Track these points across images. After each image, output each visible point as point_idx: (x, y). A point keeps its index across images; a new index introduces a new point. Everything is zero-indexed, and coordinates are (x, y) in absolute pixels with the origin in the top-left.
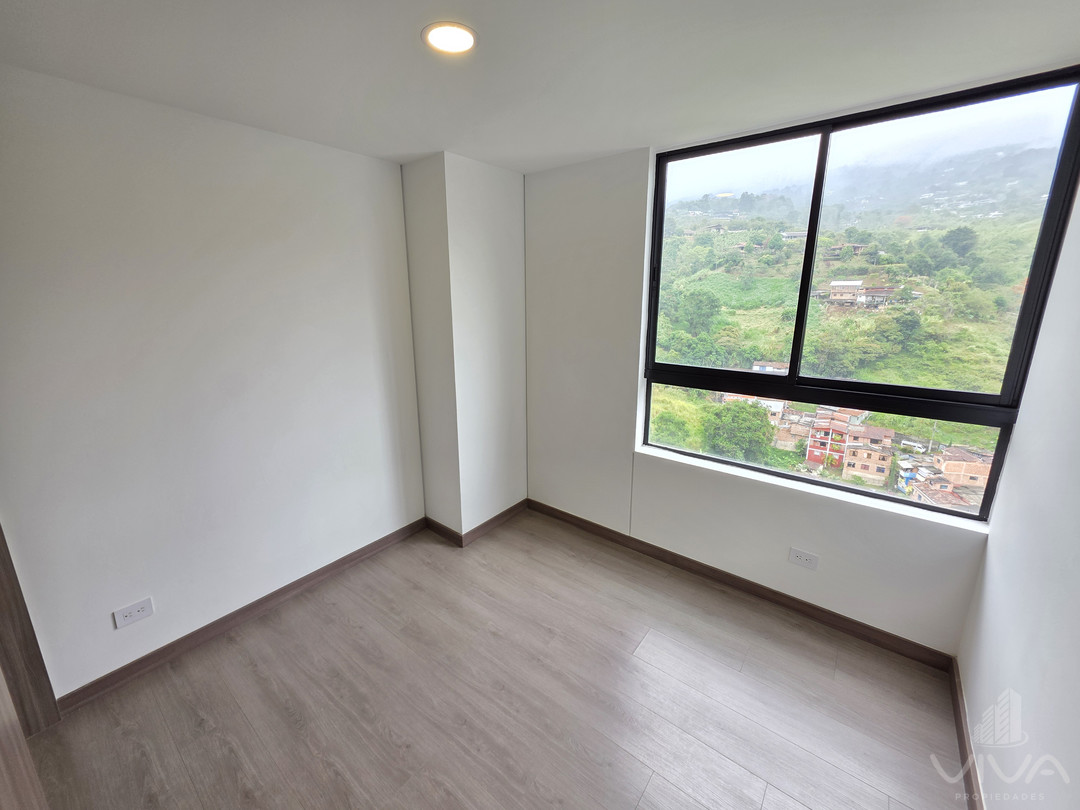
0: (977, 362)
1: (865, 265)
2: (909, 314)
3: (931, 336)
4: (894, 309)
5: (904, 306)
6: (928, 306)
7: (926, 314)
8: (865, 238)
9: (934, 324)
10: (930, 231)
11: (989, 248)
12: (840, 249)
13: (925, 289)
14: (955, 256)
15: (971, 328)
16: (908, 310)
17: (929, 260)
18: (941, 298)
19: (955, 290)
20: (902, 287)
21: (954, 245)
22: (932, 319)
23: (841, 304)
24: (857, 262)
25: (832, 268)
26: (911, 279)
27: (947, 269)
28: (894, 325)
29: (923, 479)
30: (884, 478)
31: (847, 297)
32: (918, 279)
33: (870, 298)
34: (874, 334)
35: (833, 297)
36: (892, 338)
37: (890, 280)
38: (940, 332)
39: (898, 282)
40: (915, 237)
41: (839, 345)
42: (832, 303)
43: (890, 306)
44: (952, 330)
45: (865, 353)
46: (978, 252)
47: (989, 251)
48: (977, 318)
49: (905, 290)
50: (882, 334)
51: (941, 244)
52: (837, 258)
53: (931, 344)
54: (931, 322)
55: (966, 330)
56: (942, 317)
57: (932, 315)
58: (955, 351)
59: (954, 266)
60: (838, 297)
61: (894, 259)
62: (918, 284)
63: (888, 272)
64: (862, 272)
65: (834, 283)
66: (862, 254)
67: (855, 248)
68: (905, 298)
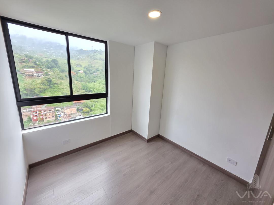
0: (65, 88)
1: (34, 65)
3: (55, 84)
8: (31, 58)
9: (55, 81)
10: (48, 59)
12: (24, 60)
15: (62, 81)
20: (45, 72)
23: (30, 76)
24: (31, 64)
25: (23, 65)
26: (47, 70)
27: (54, 68)
29: (62, 116)
31: (30, 74)
33: (38, 74)
34: (41, 84)
35: (26, 74)
36: (46, 84)
37: (42, 70)
39: (44, 70)
40: (45, 59)
41: (33, 87)
42: (26, 75)
43: (44, 77)
44: (59, 82)
46: (59, 65)
47: (61, 65)
52: (24, 62)
55: (61, 82)
56: (56, 79)
57: (54, 79)
58: (61, 86)
60: (28, 74)
61: (41, 64)
62: (49, 71)
63: (41, 68)
64: (33, 67)
65: (25, 70)
66: (32, 62)
67: (29, 60)
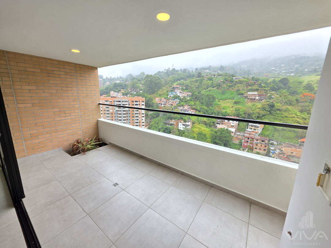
1: (258, 88)
2: (271, 103)
3: (278, 110)
4: (267, 101)
5: (270, 100)
6: (277, 101)
7: (276, 103)
8: (257, 80)
9: (279, 106)
10: (275, 79)
11: (292, 84)
12: (251, 83)
13: (275, 95)
14: (283, 86)
15: (290, 107)
16: (271, 102)
17: (276, 87)
18: (280, 98)
19: (284, 96)
20: (269, 95)
21: (283, 83)
22: (278, 104)
23: (251, 99)
24: (255, 87)
25: (248, 88)
26: (272, 92)
27: (281, 90)
28: (267, 106)
29: (277, 153)
30: (266, 153)
31: (253, 97)
32: (273, 92)
33: (260, 98)
34: (261, 108)
35: (249, 97)
36: (267, 110)
37: (265, 93)
38: (280, 108)
39: (267, 93)
40: (271, 80)
41: (251, 112)
42: (249, 99)
43: (266, 100)
44: (284, 108)
45: (259, 114)
46: (289, 85)
47: (293, 85)
48: (291, 105)
49: (270, 95)
50: (264, 109)
51: (279, 82)
52: (250, 86)
53: (278, 112)
54: (278, 105)
55: (288, 108)
56: (281, 104)
57: (278, 103)
58: (285, 114)
59: (283, 89)
60: (250, 97)
61: (266, 86)
62: (273, 94)
63: (265, 90)
64: (257, 90)
65: (249, 93)
66: (257, 85)
67: (255, 83)
68: (270, 98)
